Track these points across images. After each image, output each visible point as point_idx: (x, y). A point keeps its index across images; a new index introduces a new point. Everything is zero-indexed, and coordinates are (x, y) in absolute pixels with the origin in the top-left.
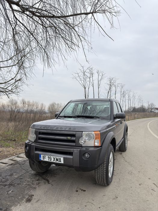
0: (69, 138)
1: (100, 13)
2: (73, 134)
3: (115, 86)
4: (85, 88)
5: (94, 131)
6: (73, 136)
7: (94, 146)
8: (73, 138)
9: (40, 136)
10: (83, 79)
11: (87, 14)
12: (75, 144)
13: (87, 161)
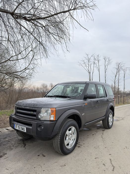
0: (32, 113)
1: (79, 9)
2: (35, 110)
3: (124, 70)
4: (90, 73)
5: (50, 108)
6: (35, 111)
7: (49, 120)
8: (35, 113)
9: (18, 110)
10: (88, 65)
11: (64, 12)
12: (35, 118)
13: (41, 132)
